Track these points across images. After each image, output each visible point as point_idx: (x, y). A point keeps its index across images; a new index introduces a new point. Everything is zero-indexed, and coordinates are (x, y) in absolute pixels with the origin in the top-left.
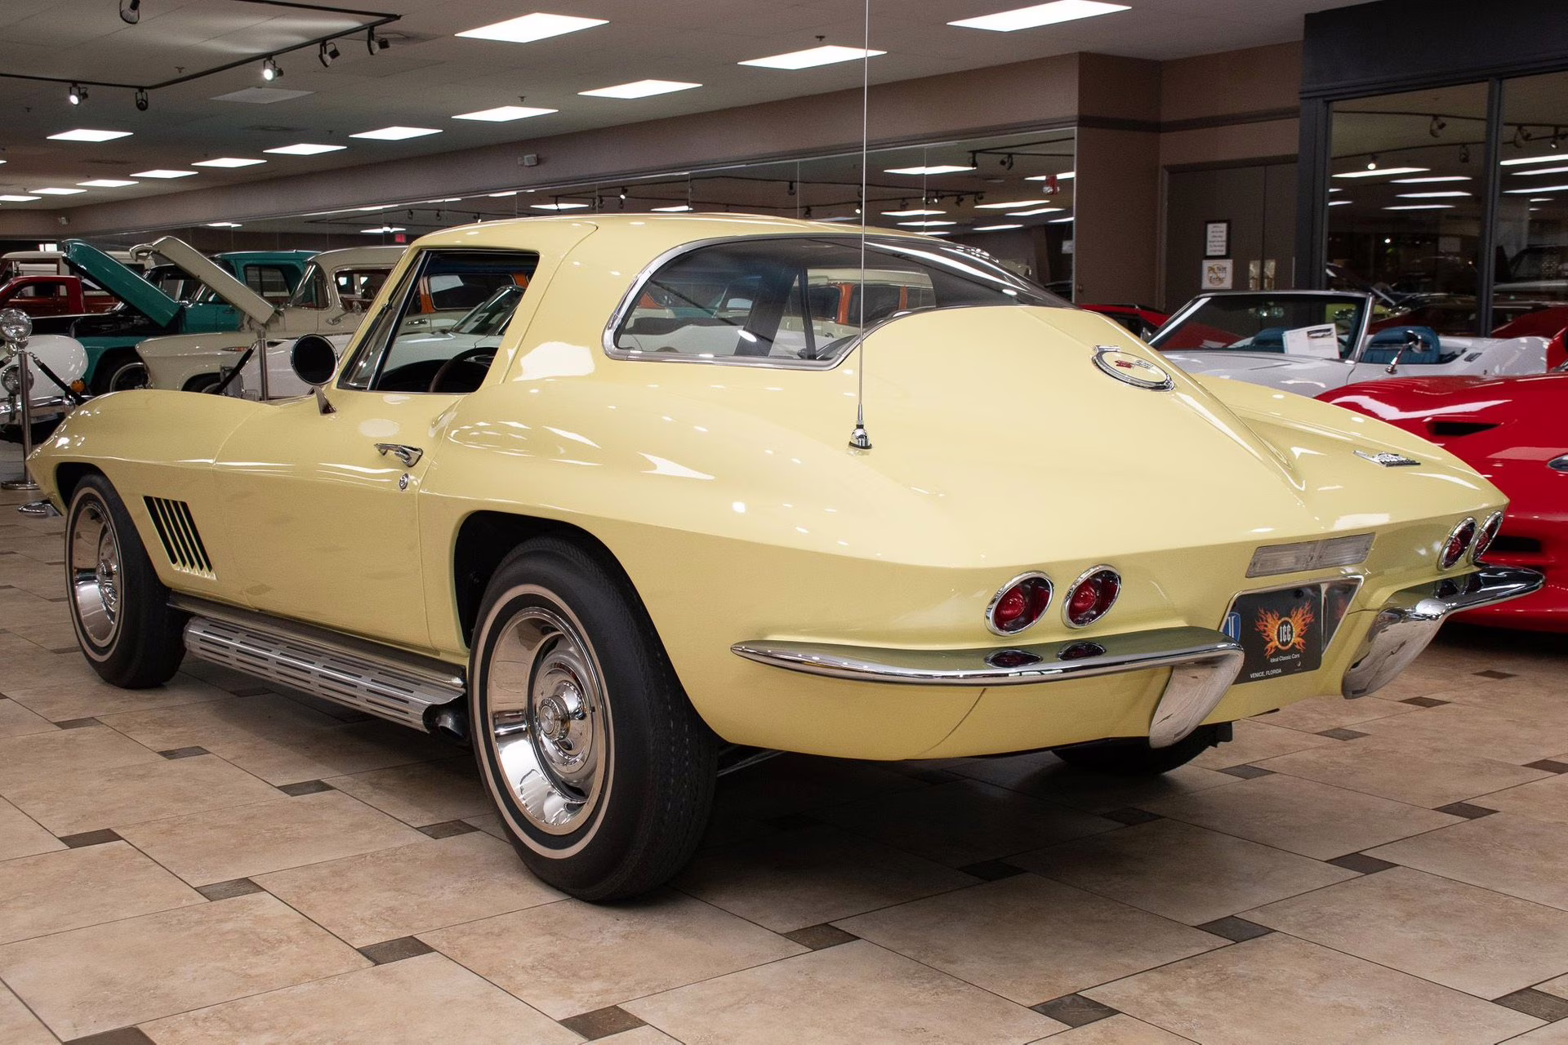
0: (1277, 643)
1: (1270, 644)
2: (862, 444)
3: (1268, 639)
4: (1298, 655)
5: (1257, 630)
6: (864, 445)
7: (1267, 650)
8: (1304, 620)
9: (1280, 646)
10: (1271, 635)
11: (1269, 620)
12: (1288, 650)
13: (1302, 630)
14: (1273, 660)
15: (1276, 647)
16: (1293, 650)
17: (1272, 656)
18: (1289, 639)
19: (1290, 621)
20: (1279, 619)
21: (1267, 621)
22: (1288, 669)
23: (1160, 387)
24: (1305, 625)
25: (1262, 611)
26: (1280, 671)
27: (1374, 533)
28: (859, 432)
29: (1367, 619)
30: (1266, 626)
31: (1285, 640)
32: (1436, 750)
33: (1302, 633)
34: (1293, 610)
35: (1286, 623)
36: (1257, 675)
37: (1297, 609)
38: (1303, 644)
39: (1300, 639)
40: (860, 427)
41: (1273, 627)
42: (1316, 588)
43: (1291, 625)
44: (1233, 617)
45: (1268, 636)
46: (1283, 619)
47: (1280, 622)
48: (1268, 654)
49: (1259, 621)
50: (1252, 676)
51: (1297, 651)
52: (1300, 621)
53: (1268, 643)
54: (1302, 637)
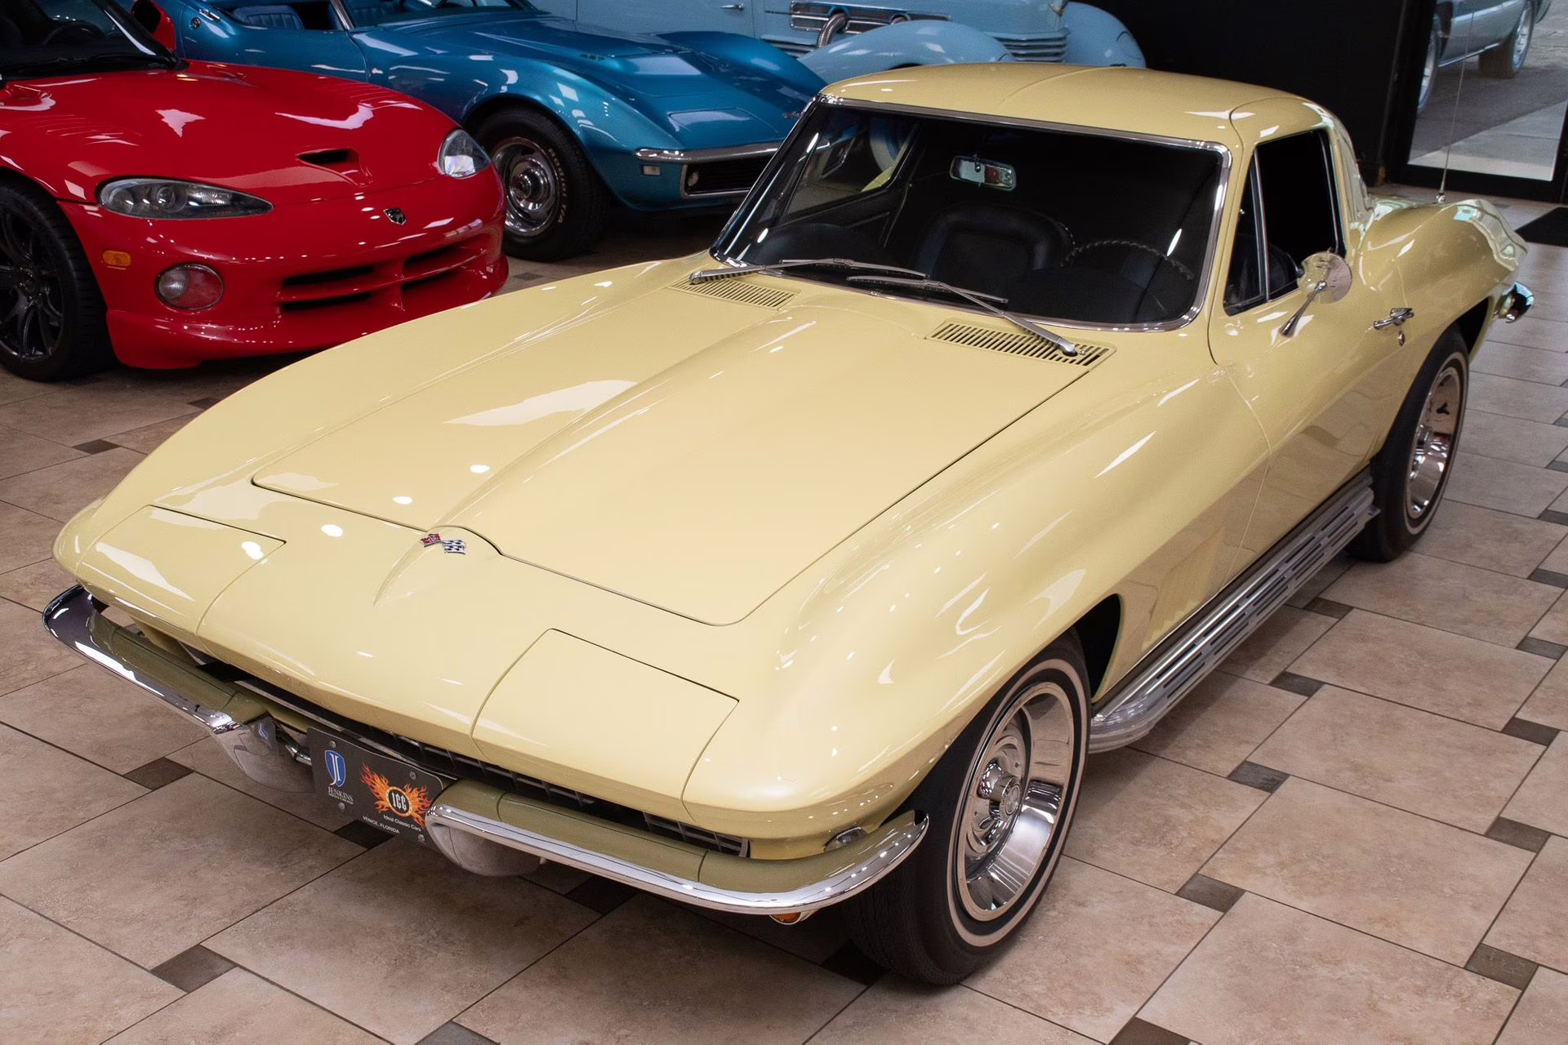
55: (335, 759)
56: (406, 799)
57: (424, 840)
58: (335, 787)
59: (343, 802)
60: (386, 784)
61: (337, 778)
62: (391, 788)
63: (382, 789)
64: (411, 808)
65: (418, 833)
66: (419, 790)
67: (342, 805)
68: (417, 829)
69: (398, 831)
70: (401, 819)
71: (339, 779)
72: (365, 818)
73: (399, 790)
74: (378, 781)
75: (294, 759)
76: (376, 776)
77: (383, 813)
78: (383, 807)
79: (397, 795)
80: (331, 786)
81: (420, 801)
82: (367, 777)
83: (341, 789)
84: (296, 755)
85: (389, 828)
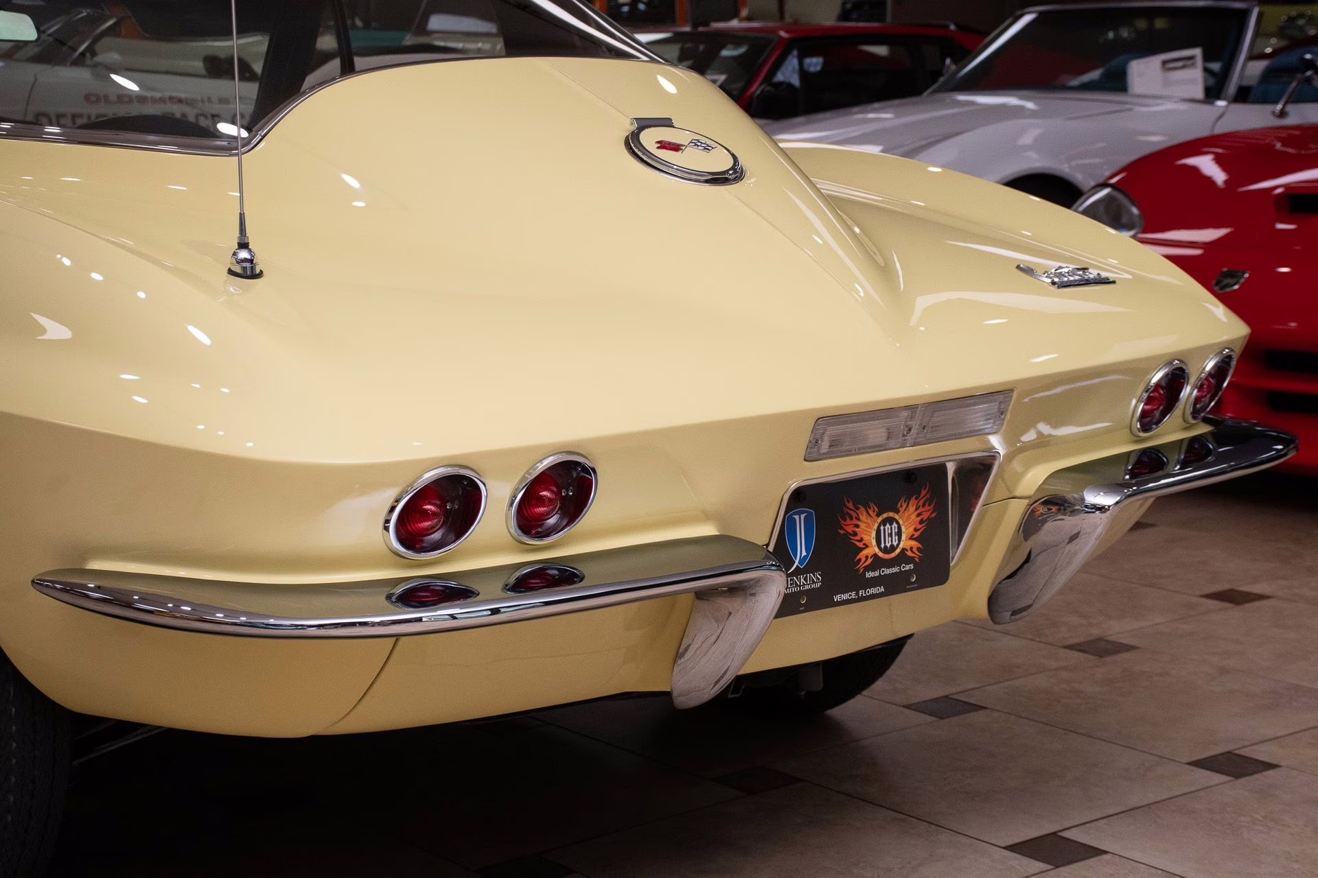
0: (877, 550)
1: (865, 552)
2: (249, 272)
3: (860, 545)
4: (912, 566)
5: (842, 532)
6: (249, 273)
7: (860, 560)
8: (918, 515)
9: (881, 554)
10: (864, 536)
11: (861, 517)
12: (891, 559)
13: (916, 530)
14: (869, 575)
15: (875, 555)
16: (903, 558)
17: (868, 568)
18: (895, 544)
19: (896, 517)
20: (878, 515)
21: (859, 520)
22: (895, 585)
23: (718, 179)
24: (921, 522)
25: (851, 505)
26: (882, 589)
27: (1012, 390)
28: (244, 254)
29: (1016, 511)
30: (857, 526)
31: (888, 545)
32: (1224, 671)
33: (917, 534)
34: (903, 500)
35: (890, 521)
36: (845, 597)
37: (908, 499)
38: (918, 549)
39: (913, 543)
40: (243, 245)
41: (869, 526)
42: (940, 469)
43: (898, 523)
44: (803, 516)
45: (861, 540)
46: (885, 515)
47: (880, 519)
48: (862, 565)
49: (845, 520)
50: (837, 598)
51: (909, 560)
52: (913, 517)
53: (863, 549)
54: (915, 539)
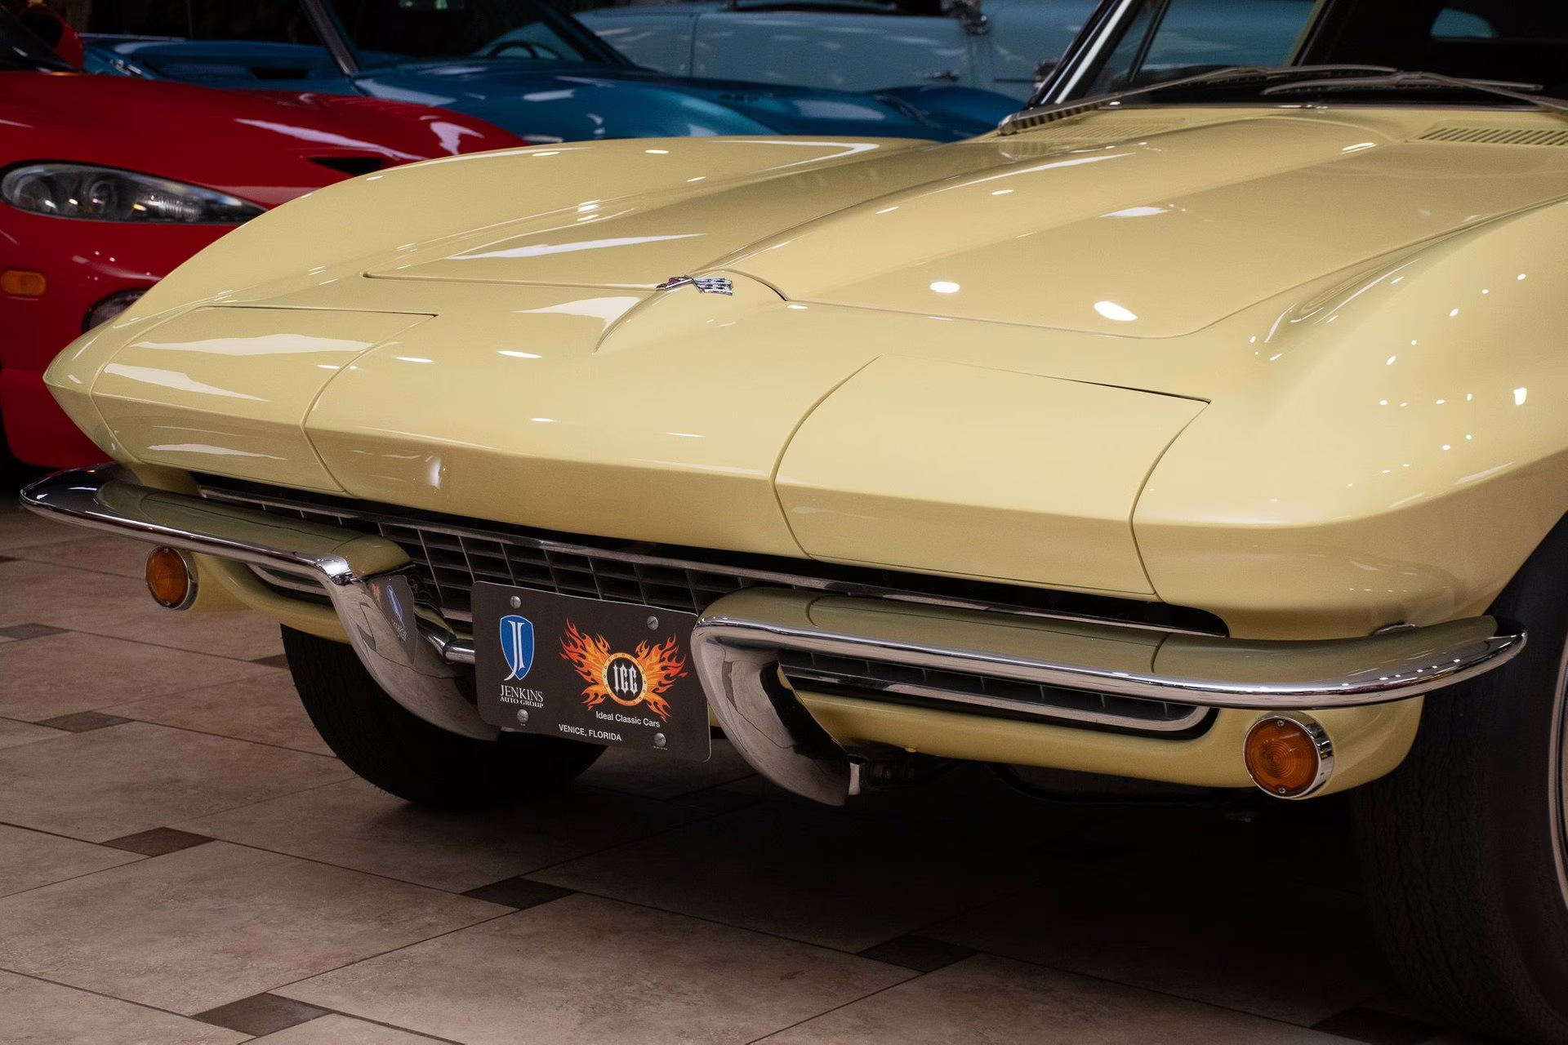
55: (517, 627)
56: (638, 673)
57: (664, 741)
58: (514, 682)
59: (526, 708)
60: (604, 650)
61: (518, 663)
62: (613, 657)
63: (597, 660)
64: (645, 687)
65: (655, 730)
66: (660, 648)
67: (524, 713)
68: (652, 724)
69: (619, 737)
70: (629, 711)
71: (522, 665)
72: (563, 728)
73: (628, 656)
74: (591, 648)
75: (441, 659)
76: (588, 640)
77: (598, 707)
78: (596, 695)
79: (623, 668)
80: (509, 683)
81: (663, 668)
82: (572, 648)
83: (525, 684)
84: (445, 649)
85: (605, 735)
